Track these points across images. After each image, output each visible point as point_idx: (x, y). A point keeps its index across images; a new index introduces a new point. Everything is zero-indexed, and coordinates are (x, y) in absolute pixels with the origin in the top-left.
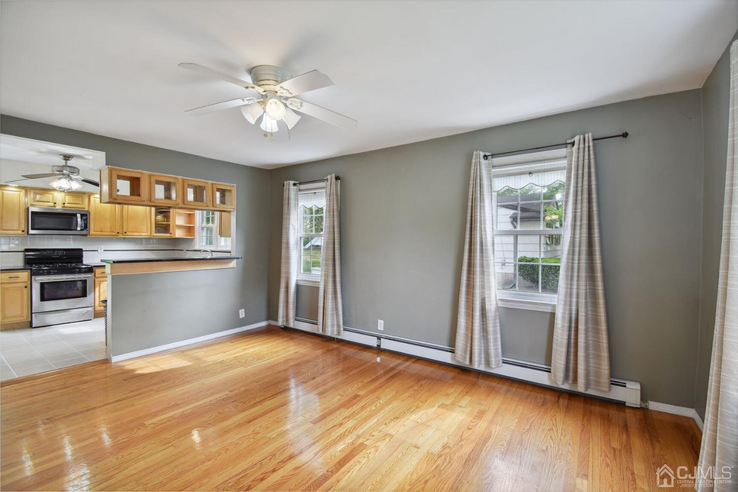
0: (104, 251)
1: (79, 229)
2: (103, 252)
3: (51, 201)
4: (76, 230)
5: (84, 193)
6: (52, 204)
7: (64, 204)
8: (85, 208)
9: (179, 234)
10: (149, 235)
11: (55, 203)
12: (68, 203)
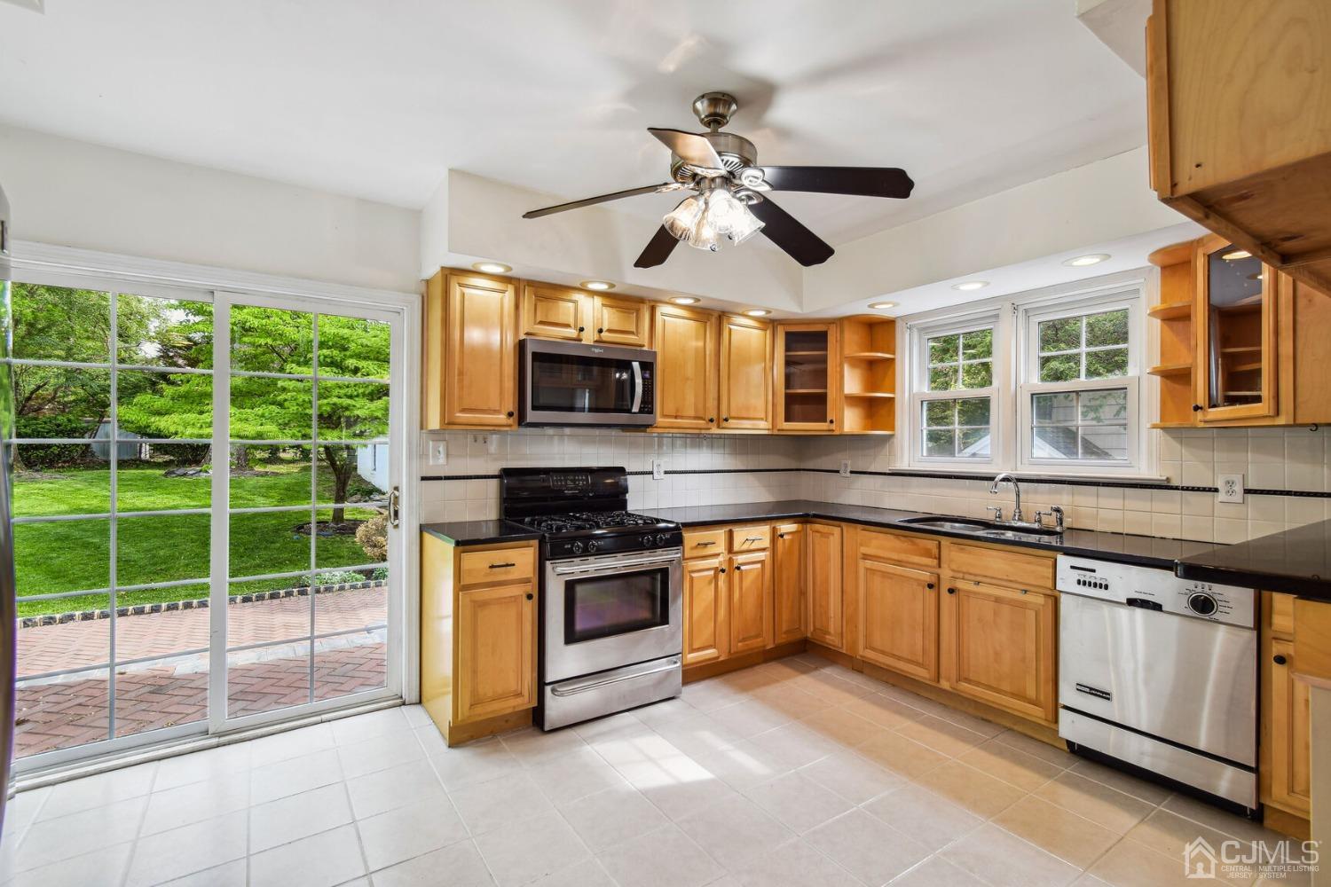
0: (666, 472)
1: (635, 409)
2: (663, 476)
3: (572, 322)
4: (629, 411)
5: (641, 300)
6: (572, 333)
7: (600, 331)
8: (644, 346)
9: (851, 421)
10: (771, 427)
11: (582, 330)
12: (609, 331)
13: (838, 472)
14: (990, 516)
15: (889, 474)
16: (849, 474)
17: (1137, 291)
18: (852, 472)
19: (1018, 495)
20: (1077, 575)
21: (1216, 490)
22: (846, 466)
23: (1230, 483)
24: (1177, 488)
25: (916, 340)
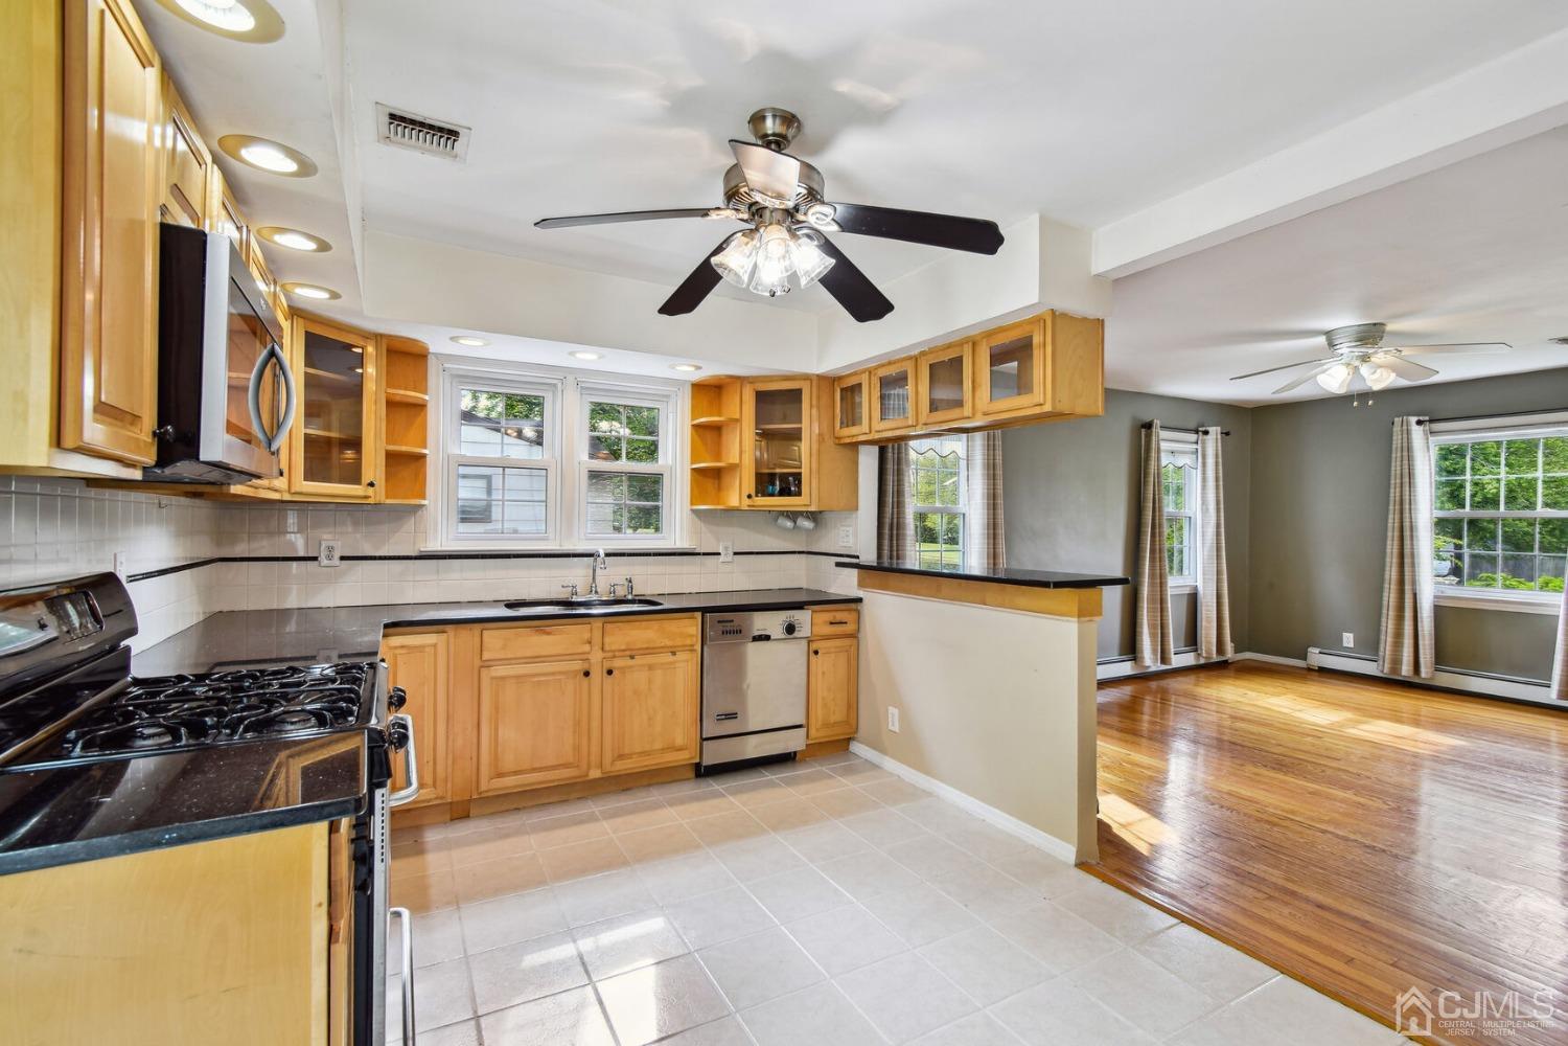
10: (286, 489)
13: (315, 559)
14: (563, 595)
15: (416, 558)
16: (336, 561)
17: (668, 396)
18: (343, 558)
19: (594, 571)
20: (720, 627)
21: (719, 554)
22: (330, 549)
23: (726, 548)
24: (699, 554)
25: (448, 385)
